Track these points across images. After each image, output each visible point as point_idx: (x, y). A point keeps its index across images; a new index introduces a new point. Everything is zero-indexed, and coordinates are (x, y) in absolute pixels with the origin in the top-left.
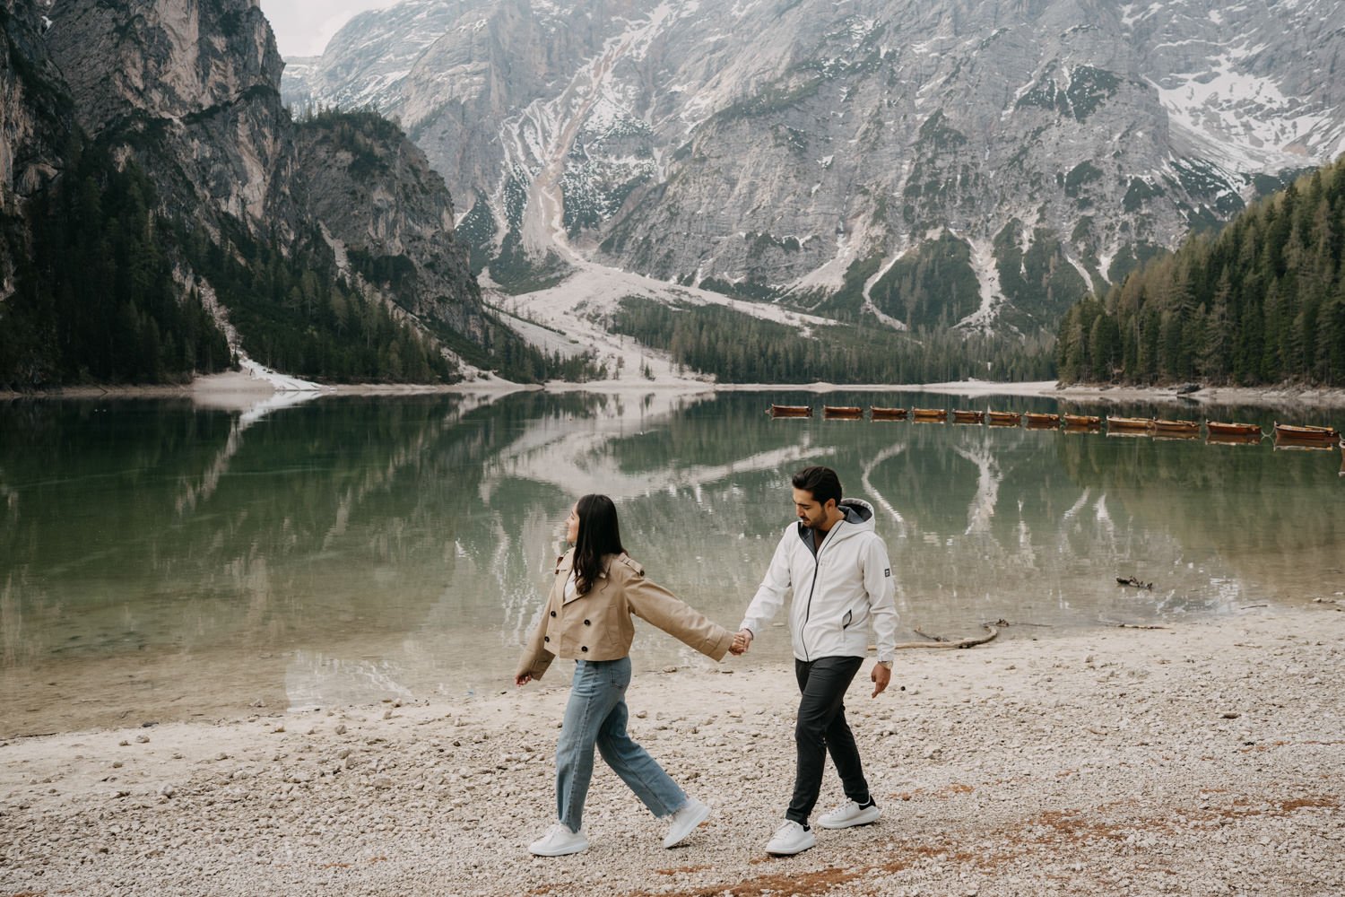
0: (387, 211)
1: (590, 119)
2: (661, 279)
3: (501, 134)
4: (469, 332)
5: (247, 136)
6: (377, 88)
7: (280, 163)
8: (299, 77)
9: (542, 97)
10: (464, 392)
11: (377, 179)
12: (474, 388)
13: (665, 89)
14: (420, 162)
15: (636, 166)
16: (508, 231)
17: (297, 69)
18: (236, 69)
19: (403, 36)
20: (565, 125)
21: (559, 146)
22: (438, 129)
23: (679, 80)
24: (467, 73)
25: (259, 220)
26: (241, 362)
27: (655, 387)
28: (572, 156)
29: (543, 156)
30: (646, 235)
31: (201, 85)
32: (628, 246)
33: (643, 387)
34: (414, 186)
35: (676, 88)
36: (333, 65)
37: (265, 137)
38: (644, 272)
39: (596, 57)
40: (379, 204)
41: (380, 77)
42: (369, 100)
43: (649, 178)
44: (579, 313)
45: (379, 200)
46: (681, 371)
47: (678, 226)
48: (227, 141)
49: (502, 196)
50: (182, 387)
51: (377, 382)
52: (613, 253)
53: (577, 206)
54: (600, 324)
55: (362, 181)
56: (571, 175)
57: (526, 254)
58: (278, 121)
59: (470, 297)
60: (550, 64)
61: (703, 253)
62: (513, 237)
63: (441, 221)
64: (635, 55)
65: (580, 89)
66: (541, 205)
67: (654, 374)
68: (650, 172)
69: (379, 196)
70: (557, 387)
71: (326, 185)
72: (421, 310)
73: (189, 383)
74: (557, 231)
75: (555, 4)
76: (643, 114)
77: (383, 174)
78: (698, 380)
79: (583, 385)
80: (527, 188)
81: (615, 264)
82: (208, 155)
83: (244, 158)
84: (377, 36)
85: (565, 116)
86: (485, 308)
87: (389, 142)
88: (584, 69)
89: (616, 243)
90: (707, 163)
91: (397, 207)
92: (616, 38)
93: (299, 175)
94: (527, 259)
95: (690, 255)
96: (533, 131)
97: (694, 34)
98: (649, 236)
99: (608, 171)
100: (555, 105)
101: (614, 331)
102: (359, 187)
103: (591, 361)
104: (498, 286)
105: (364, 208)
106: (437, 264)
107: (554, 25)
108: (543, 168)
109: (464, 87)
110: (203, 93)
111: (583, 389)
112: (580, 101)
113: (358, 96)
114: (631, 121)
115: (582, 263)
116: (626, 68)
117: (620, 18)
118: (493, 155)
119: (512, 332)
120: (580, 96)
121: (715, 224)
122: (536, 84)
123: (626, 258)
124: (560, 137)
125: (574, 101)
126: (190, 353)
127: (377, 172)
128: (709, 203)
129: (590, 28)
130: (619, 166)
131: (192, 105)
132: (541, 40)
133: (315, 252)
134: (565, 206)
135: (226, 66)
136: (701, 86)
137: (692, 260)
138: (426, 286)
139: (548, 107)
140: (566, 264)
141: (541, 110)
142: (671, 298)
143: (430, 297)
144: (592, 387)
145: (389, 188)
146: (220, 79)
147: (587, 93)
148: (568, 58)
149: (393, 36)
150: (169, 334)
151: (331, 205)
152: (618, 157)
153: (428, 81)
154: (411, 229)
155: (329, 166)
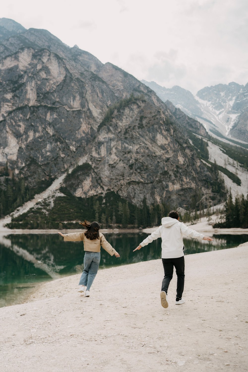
0: (108, 142)
11: (102, 128)
45: (104, 138)
87: (121, 108)
91: (118, 139)
145: (110, 130)
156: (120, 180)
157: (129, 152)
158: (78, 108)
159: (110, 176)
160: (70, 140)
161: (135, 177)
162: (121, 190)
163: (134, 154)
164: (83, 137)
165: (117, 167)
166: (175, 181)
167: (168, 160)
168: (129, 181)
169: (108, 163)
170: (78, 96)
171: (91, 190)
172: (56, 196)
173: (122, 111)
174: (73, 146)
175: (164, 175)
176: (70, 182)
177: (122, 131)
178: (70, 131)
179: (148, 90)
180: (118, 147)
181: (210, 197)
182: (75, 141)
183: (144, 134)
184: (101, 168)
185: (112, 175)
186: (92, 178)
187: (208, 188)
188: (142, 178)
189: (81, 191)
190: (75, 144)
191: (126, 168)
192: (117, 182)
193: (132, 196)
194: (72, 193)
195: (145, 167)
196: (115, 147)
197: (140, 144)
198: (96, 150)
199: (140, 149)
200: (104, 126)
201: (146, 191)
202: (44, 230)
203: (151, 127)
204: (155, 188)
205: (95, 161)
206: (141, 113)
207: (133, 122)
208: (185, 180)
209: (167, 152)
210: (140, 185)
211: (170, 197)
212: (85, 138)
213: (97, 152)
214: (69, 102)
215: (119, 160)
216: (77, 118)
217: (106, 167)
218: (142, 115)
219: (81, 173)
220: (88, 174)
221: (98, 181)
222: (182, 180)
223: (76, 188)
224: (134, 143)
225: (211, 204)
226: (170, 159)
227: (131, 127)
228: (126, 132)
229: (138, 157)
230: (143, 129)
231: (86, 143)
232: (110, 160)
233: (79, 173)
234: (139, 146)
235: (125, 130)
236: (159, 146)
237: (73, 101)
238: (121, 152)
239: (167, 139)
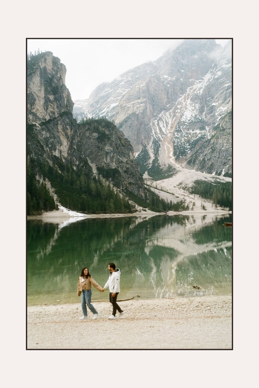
0: (110, 153)
1: (182, 117)
2: (209, 174)
3: (151, 124)
4: (140, 194)
5: (61, 129)
6: (108, 109)
7: (73, 138)
8: (81, 107)
9: (165, 110)
10: (137, 216)
11: (106, 142)
12: (141, 214)
13: (210, 105)
14: (122, 136)
15: (200, 133)
16: (154, 158)
17: (80, 104)
18: (57, 106)
19: (116, 91)
20: (174, 120)
21: (172, 127)
22: (129, 123)
23: (214, 101)
24: (138, 103)
25: (66, 158)
26: (59, 207)
27: (207, 213)
28: (176, 131)
29: (166, 131)
30: (203, 158)
31: (45, 112)
32: (197, 162)
33: (202, 213)
34: (119, 144)
35: (214, 104)
36: (92, 102)
37: (68, 129)
38: (203, 171)
39: (184, 94)
40: (108, 151)
41: (108, 106)
42: (105, 114)
43: (205, 137)
44: (179, 186)
45: (107, 149)
46: (216, 207)
47: (215, 154)
48: (55, 131)
49: (152, 146)
50: (38, 216)
51: (105, 213)
52: (192, 165)
53: (178, 148)
54: (187, 190)
55: (101, 144)
56: (176, 138)
57: (160, 166)
58: (72, 123)
59: (140, 182)
60: (168, 98)
61: (224, 164)
62: (156, 160)
63: (129, 156)
64: (198, 93)
65: (179, 107)
66: (166, 149)
67: (206, 208)
68: (205, 135)
69: (108, 148)
70: (171, 213)
71: (89, 145)
72: (123, 187)
73: (41, 215)
74: (171, 157)
75: (169, 76)
76: (202, 114)
77: (108, 140)
78: (222, 210)
79: (180, 212)
80: (160, 143)
81: (193, 169)
82: (48, 136)
83: (61, 137)
84: (107, 91)
85: (174, 117)
86: (145, 186)
87: (111, 129)
88: (180, 99)
89: (193, 161)
90: (225, 131)
91: (114, 152)
92: (191, 87)
93: (80, 141)
94: (161, 168)
95: (220, 164)
96: (162, 122)
97: (220, 84)
98: (205, 158)
99: (189, 135)
100: (170, 113)
101: (192, 193)
102: (101, 145)
103: (183, 204)
104: (151, 178)
105: (102, 153)
106: (128, 171)
107: (169, 84)
108: (166, 135)
109: (138, 108)
110: (46, 115)
111: (180, 214)
112: (179, 111)
113: (101, 113)
114: (197, 117)
115: (180, 169)
116: (195, 98)
117: (193, 80)
118: (148, 132)
119: (155, 194)
120: (178, 109)
121: (229, 153)
122: (163, 106)
123: (196, 166)
124: (172, 124)
125: (177, 111)
126: (42, 204)
127: (107, 140)
128: (226, 145)
129: (182, 84)
130: (193, 134)
131: (43, 119)
132: (164, 90)
133: (85, 168)
134: (174, 149)
135: (54, 105)
136: (223, 103)
137: (221, 166)
138: (124, 179)
139: (167, 114)
140: (175, 169)
141: (165, 115)
142: (213, 180)
143: (126, 182)
144: (184, 213)
145: (111, 145)
146: (52, 110)
147: (181, 108)
148: (174, 95)
149: (112, 91)
150: (34, 198)
151: (91, 152)
152: (193, 130)
153: (125, 106)
154: (119, 159)
155: (90, 138)
157: (122, 162)
161: (131, 180)
205: (107, 165)
213: (106, 159)
215: (117, 166)
224: (124, 157)
232: (113, 166)
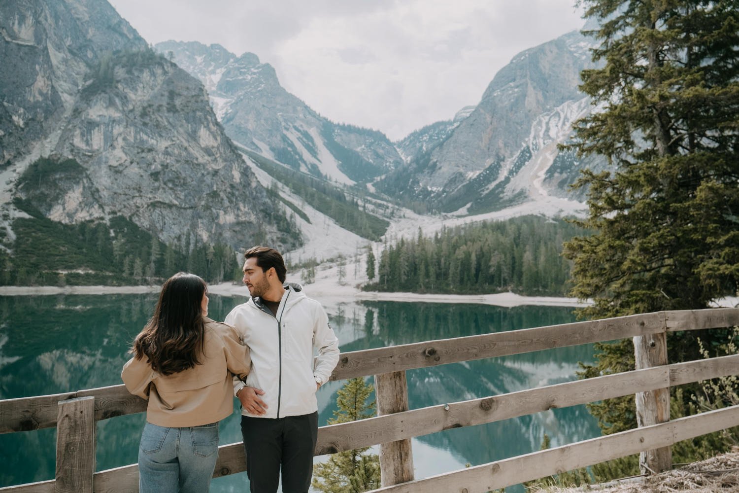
3: (535, 123)
9: (572, 99)
16: (503, 179)
24: (512, 88)
29: (557, 133)
49: (515, 159)
52: (565, 188)
53: (563, 161)
57: (504, 193)
62: (504, 183)
66: (539, 162)
74: (539, 177)
75: (589, 43)
80: (535, 153)
81: (565, 196)
89: (568, 181)
94: (502, 195)
96: (557, 119)
102: (82, 105)
107: (585, 55)
123: (572, 191)
132: (574, 64)
134: (555, 161)
141: (569, 106)
156: (133, 197)
157: (150, 150)
158: (29, 41)
159: (113, 188)
160: (12, 104)
161: (164, 195)
162: (138, 216)
163: (160, 155)
164: (38, 101)
165: (125, 172)
166: (229, 209)
167: (216, 173)
168: (151, 201)
169: (106, 162)
170: (32, 18)
171: (82, 210)
172: (11, 217)
173: (136, 74)
174: (19, 116)
175: (213, 197)
176: (38, 192)
177: (136, 109)
178: (15, 86)
179: (134, 35)
180: (128, 137)
181: (278, 238)
182: (24, 108)
183: (177, 122)
184: (93, 171)
185: (115, 187)
186: (84, 187)
187: (270, 223)
188: (177, 198)
189: (61, 211)
190: (25, 114)
191: (144, 177)
192: (128, 199)
193: (159, 228)
194: (44, 213)
195: (182, 181)
196: (123, 136)
197: (174, 139)
198: (82, 135)
199: (174, 149)
200: (103, 94)
201: (182, 221)
202: (31, 288)
203: (191, 114)
204: (201, 218)
205: (81, 155)
206: (168, 85)
207: (155, 97)
208: (242, 208)
209: (215, 160)
210: (174, 209)
211: (221, 234)
212: (43, 105)
213: (85, 139)
214: (11, 24)
215: (129, 160)
216: (28, 61)
217: (104, 170)
218: (171, 88)
219: (63, 176)
220: (78, 180)
221: (93, 196)
222: (238, 209)
223: (53, 203)
224: (161, 136)
225: (283, 249)
226: (220, 172)
227: (152, 105)
228: (144, 114)
229: (168, 161)
230: (177, 114)
231: (43, 115)
232: (111, 157)
233: (58, 176)
234: (169, 143)
235: (141, 108)
236: (202, 149)
237: (20, 24)
238: (133, 147)
239: (216, 139)
